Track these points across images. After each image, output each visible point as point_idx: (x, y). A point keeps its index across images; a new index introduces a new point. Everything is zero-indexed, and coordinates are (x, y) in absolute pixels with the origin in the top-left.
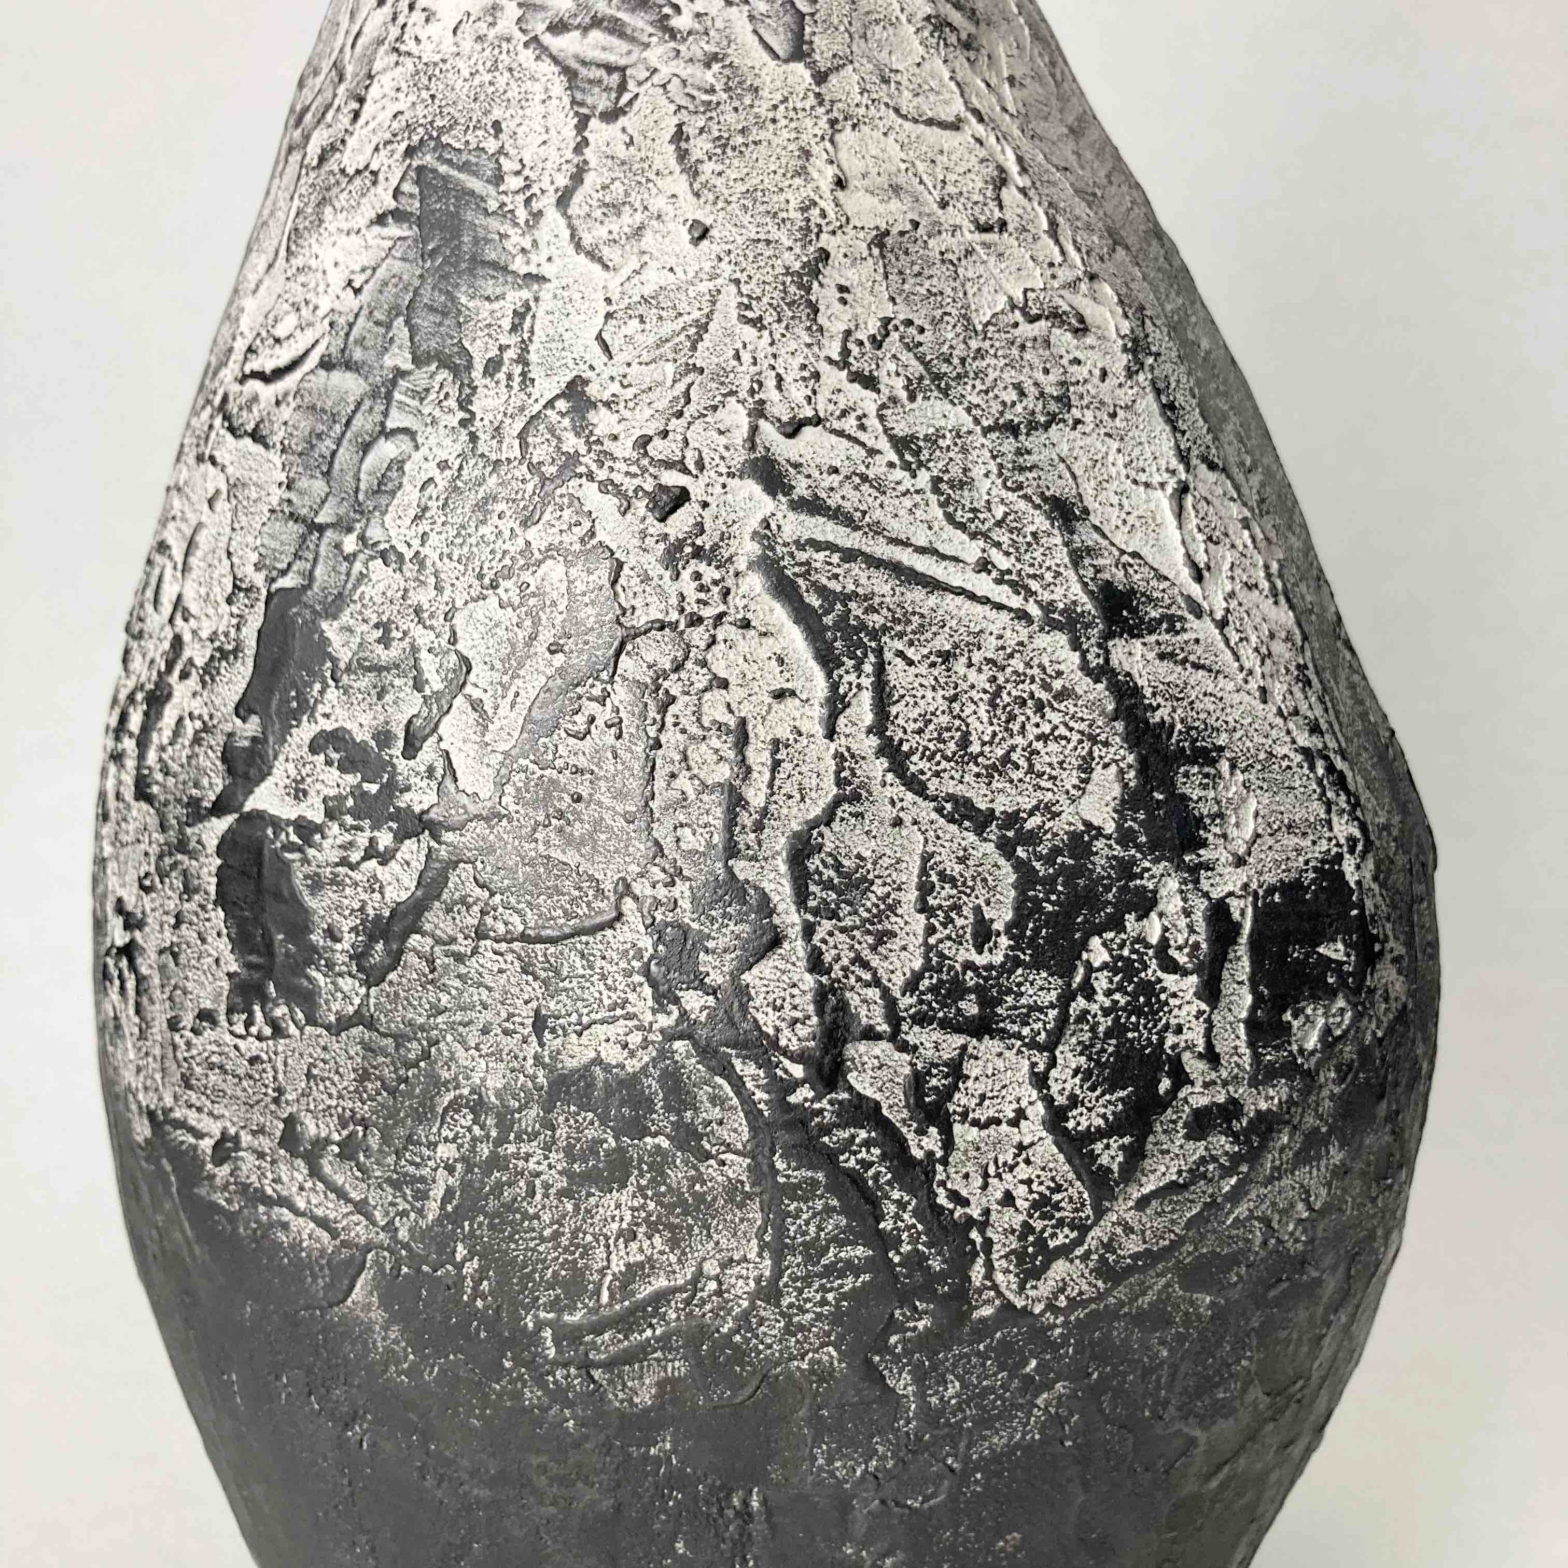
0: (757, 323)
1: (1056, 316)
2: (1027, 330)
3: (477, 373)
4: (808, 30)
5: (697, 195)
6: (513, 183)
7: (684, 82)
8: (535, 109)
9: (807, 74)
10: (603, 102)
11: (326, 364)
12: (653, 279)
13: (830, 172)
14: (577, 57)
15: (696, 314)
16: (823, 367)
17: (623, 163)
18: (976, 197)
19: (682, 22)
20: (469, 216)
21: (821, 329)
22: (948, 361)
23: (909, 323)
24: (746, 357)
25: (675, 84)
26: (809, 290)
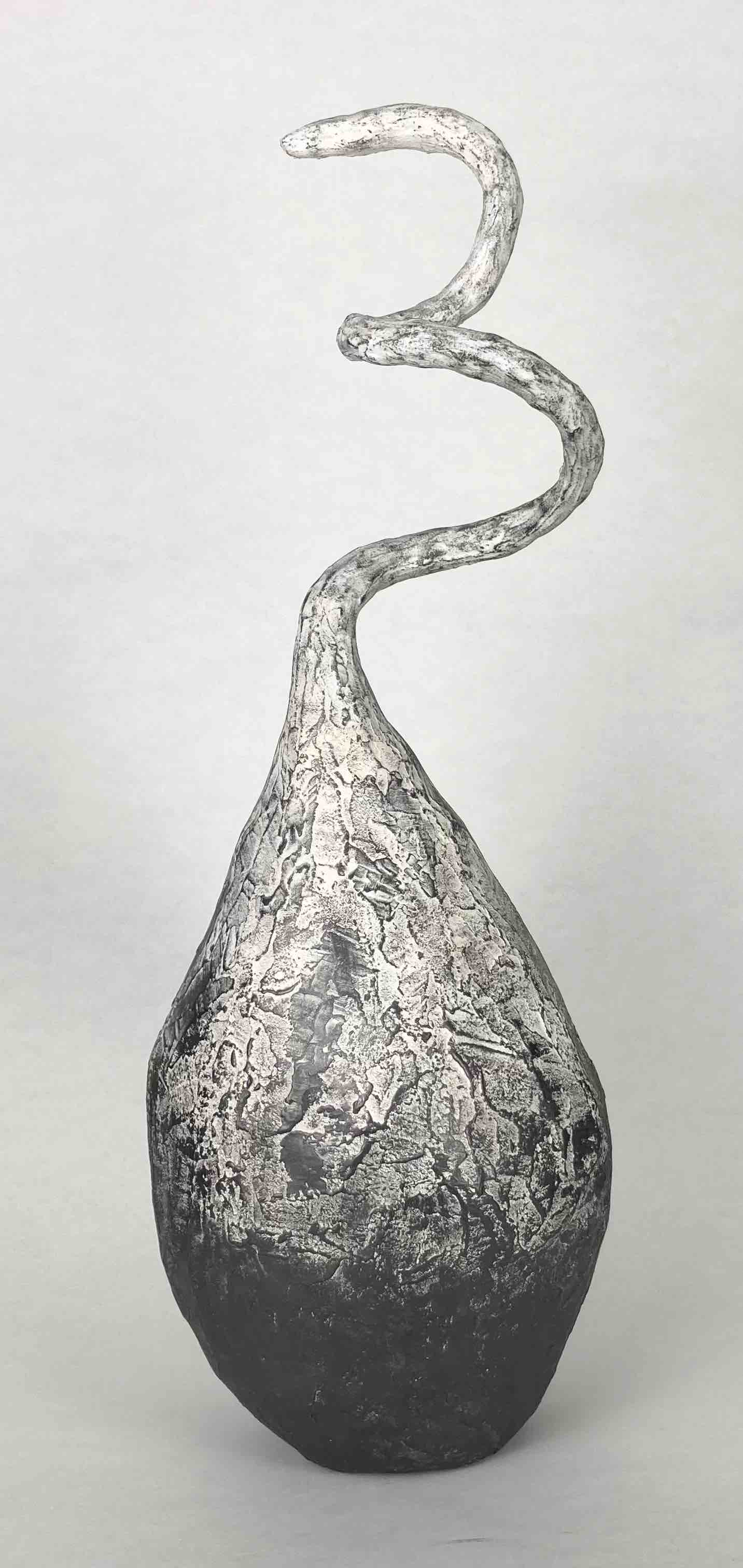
0: (440, 982)
1: (507, 964)
2: (502, 970)
3: (362, 999)
4: (435, 886)
5: (418, 944)
6: (363, 940)
7: (407, 907)
8: (366, 917)
9: (438, 900)
10: (386, 916)
11: (302, 991)
12: (410, 971)
13: (449, 932)
14: (375, 899)
15: (424, 981)
16: (457, 992)
17: (395, 934)
18: (483, 930)
19: (402, 887)
20: (351, 949)
21: (455, 981)
22: (485, 984)
23: (474, 975)
24: (439, 992)
25: (405, 908)
26: (451, 970)
